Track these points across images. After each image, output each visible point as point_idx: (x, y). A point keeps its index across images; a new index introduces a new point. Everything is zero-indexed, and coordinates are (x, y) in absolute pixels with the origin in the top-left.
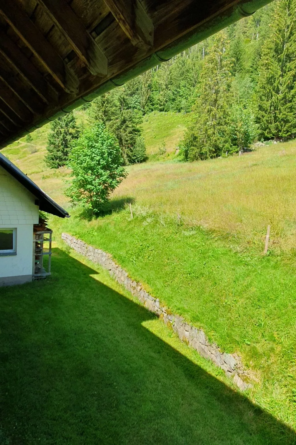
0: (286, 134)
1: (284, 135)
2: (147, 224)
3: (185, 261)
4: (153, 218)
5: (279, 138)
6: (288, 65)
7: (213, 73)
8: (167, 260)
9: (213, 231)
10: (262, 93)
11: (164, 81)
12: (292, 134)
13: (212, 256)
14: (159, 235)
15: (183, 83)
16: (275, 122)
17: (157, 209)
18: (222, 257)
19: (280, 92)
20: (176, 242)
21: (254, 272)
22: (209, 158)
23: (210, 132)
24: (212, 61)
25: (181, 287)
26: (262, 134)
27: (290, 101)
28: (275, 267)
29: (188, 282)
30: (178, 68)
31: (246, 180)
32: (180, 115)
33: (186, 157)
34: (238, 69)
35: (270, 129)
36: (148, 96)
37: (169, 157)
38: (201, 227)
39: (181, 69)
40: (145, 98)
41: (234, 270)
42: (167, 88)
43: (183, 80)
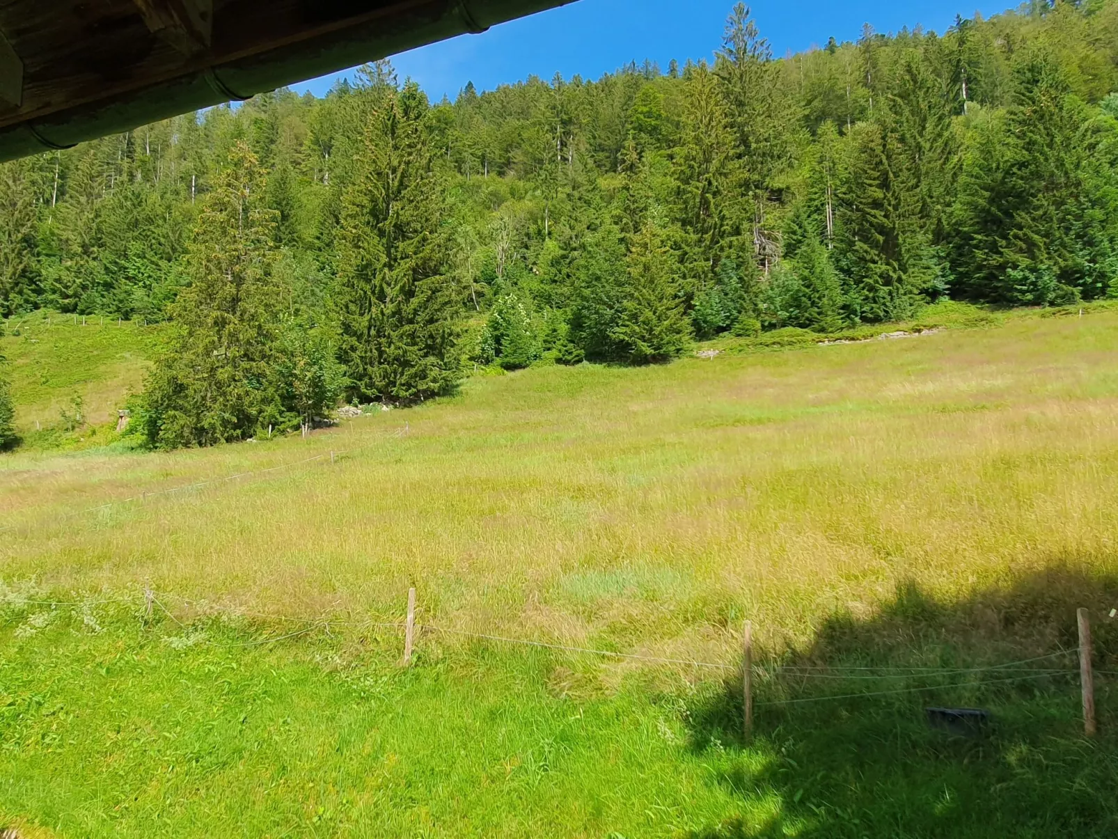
0: (407, 391)
1: (403, 393)
2: (30, 632)
3: (178, 723)
4: (54, 613)
5: (392, 399)
6: (401, 245)
7: (224, 233)
8: (112, 735)
9: (263, 624)
10: (348, 297)
11: (75, 233)
12: (419, 391)
13: (265, 692)
14: (78, 661)
15: (135, 247)
16: (380, 363)
17: (66, 583)
18: (293, 690)
19: (388, 300)
20: (142, 673)
21: (384, 714)
22: (223, 440)
23: (222, 374)
24: (221, 206)
25: (170, 805)
26: (353, 388)
27: (411, 322)
28: (435, 692)
29: (196, 786)
30: (122, 208)
31: (327, 493)
32: (127, 326)
33: (153, 438)
34: (286, 237)
35: (371, 378)
36: (21, 267)
37: (94, 439)
38: (225, 618)
39: (129, 211)
40: (11, 270)
41: (332, 719)
42: (85, 252)
43: (135, 239)
